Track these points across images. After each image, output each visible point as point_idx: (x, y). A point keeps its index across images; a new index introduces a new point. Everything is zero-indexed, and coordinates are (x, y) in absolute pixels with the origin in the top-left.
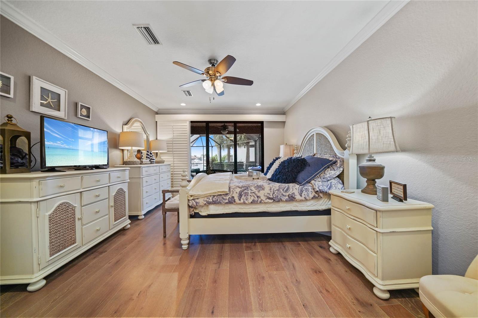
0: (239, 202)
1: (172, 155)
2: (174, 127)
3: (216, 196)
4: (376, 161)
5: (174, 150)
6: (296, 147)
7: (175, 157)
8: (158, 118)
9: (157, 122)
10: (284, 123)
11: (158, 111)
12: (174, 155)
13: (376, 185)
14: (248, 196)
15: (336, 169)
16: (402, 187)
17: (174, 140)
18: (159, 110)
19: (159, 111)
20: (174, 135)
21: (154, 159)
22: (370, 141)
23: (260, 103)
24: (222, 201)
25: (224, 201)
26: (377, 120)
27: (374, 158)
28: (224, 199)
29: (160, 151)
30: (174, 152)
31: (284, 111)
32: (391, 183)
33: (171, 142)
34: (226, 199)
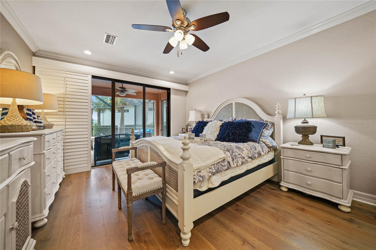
0: (234, 166)
1: (62, 117)
2: (67, 79)
3: (216, 165)
4: (309, 123)
5: (66, 110)
6: (206, 112)
7: (67, 120)
8: (36, 61)
9: (34, 67)
10: (187, 92)
11: (36, 52)
12: (67, 117)
13: (309, 138)
14: (237, 158)
15: (269, 129)
16: (342, 139)
17: (67, 96)
18: (39, 50)
19: (39, 52)
20: (67, 89)
21: (41, 123)
22: (313, 110)
23: (174, 72)
24: (222, 168)
25: (224, 168)
26: (318, 97)
27: (308, 121)
28: (222, 166)
29: (45, 111)
30: (66, 113)
31: (186, 83)
32: (322, 136)
33: (62, 99)
34: (225, 166)
